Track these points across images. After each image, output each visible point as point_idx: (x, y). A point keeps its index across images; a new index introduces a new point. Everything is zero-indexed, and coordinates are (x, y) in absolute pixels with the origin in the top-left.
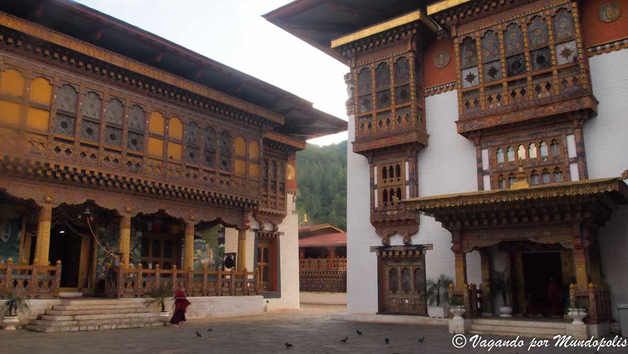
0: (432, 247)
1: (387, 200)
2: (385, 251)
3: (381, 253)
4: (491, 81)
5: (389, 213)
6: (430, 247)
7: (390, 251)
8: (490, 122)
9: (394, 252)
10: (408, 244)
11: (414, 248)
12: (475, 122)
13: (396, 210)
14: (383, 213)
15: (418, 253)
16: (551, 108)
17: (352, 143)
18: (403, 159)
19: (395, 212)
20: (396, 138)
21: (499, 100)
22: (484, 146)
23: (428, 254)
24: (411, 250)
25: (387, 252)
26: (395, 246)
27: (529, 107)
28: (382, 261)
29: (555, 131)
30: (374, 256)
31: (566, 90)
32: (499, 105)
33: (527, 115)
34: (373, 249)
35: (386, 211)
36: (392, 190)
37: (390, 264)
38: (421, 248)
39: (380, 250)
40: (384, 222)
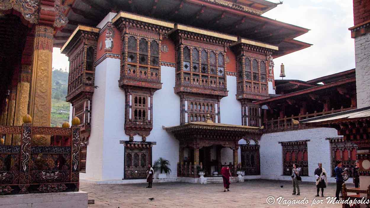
1: (137, 116)
2: (129, 143)
3: (127, 145)
4: (194, 72)
5: (138, 123)
6: (155, 143)
7: (132, 144)
8: (194, 90)
9: (134, 144)
10: (144, 141)
11: (146, 143)
12: (189, 88)
13: (142, 122)
14: (134, 123)
15: (148, 146)
16: (216, 92)
19: (142, 123)
20: (151, 84)
21: (197, 82)
22: (187, 99)
23: (154, 147)
24: (144, 144)
25: (131, 145)
26: (135, 142)
27: (209, 89)
28: (126, 148)
29: (212, 101)
30: (122, 146)
31: (220, 86)
32: (198, 84)
33: (208, 92)
34: (121, 142)
35: (136, 122)
36: (140, 111)
37: (135, 151)
38: (150, 143)
39: (126, 143)
40: (135, 127)
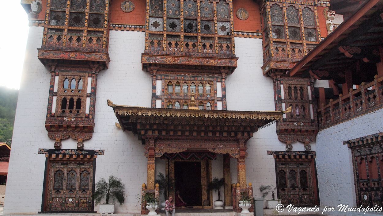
0: (104, 152)
1: (65, 108)
2: (55, 153)
3: (50, 155)
4: (171, 31)
5: (66, 119)
6: (102, 152)
7: (61, 153)
8: (169, 60)
9: (64, 155)
10: (80, 149)
11: (86, 153)
12: (158, 57)
13: (74, 117)
14: (60, 119)
15: (89, 157)
16: (213, 61)
17: (38, 49)
18: (87, 74)
19: (73, 119)
20: (86, 55)
21: (177, 47)
22: (159, 77)
23: (99, 159)
24: (82, 154)
25: (57, 155)
26: (66, 150)
27: (198, 57)
28: (49, 162)
29: (210, 77)
30: (43, 158)
31: (222, 52)
32: (176, 50)
33: (196, 62)
34: (41, 151)
35: (64, 117)
36: (72, 100)
37: (58, 166)
38: (93, 153)
39: (50, 152)
40: (60, 127)
